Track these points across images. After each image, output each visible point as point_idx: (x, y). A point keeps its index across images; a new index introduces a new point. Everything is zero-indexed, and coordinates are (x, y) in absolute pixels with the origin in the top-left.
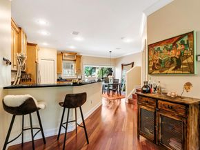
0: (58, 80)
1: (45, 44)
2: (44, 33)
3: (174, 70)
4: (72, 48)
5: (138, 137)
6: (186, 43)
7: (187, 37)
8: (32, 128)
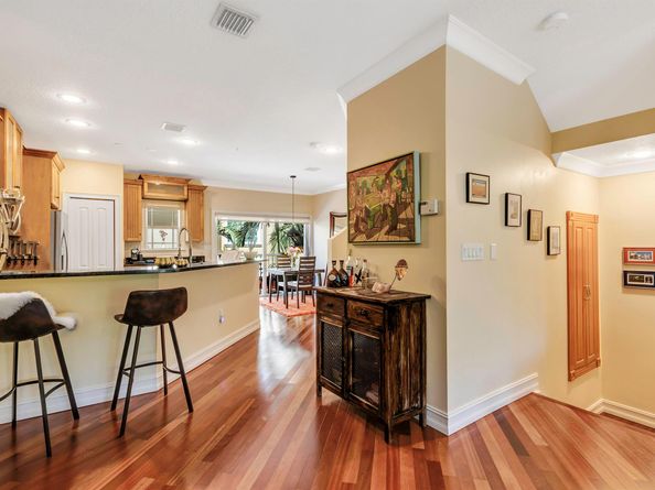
0: (129, 261)
1: (83, 151)
2: (78, 124)
3: (388, 233)
4: (173, 164)
5: (319, 391)
6: (403, 176)
7: (404, 162)
8: (41, 381)
